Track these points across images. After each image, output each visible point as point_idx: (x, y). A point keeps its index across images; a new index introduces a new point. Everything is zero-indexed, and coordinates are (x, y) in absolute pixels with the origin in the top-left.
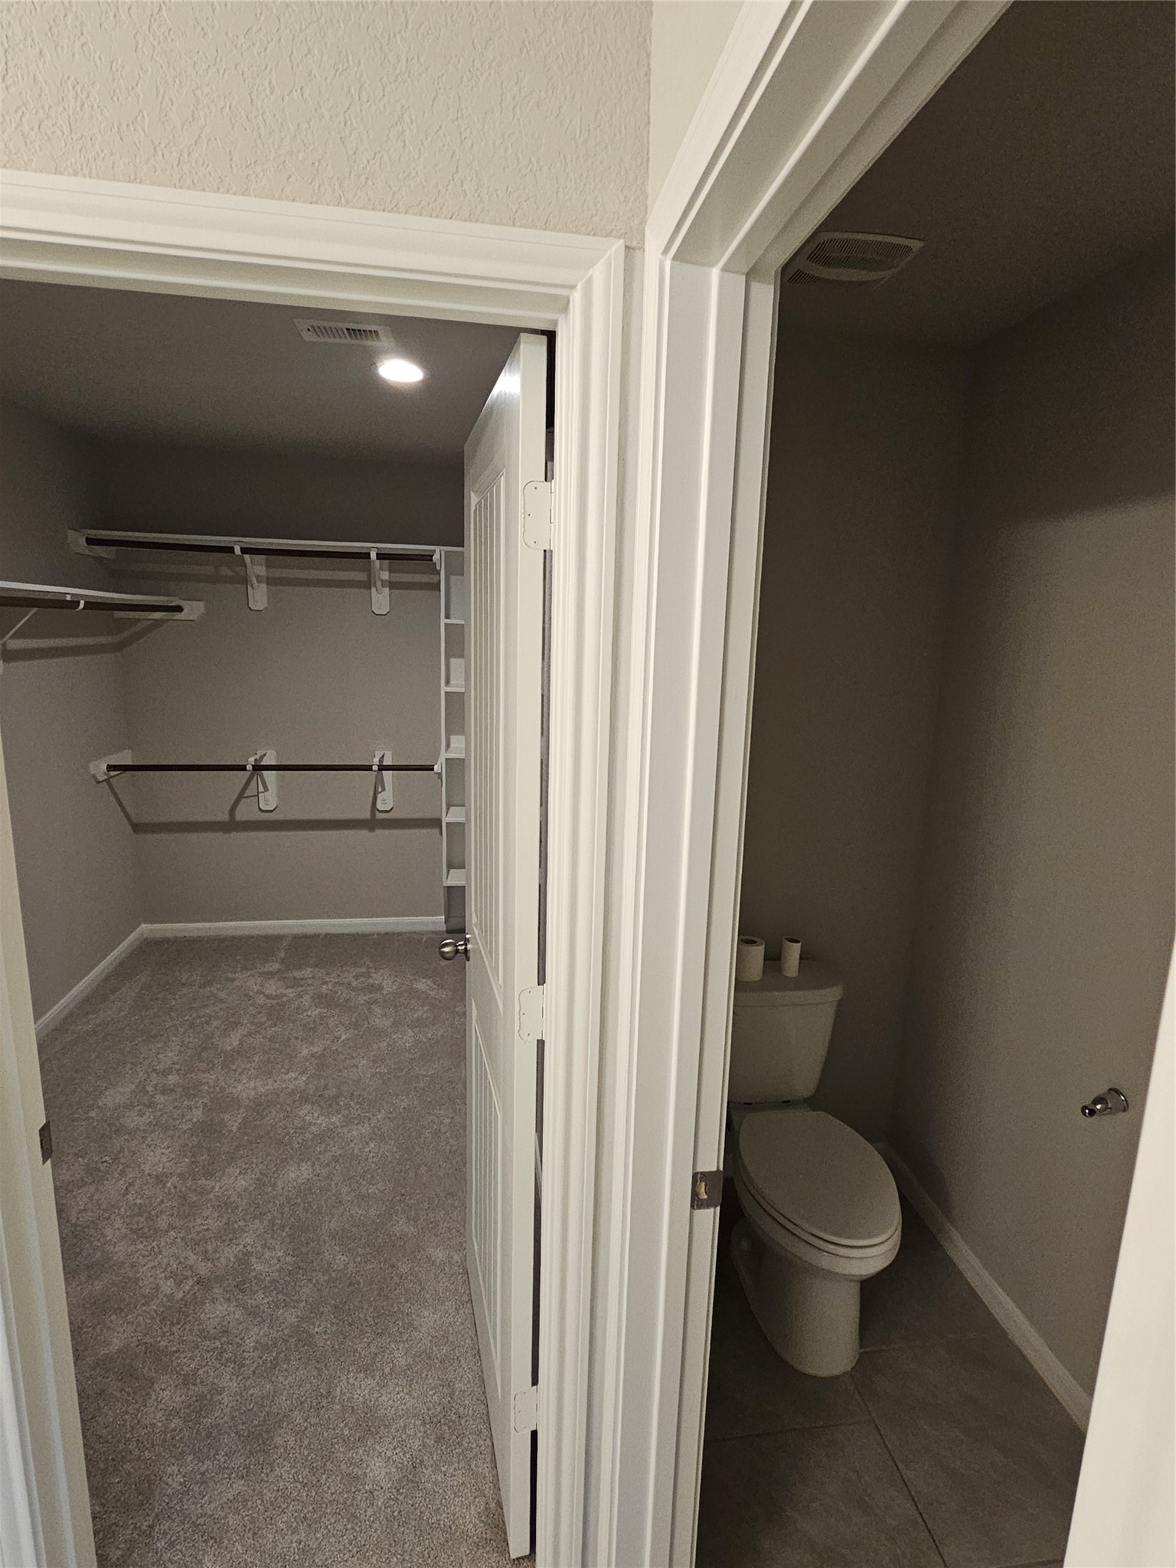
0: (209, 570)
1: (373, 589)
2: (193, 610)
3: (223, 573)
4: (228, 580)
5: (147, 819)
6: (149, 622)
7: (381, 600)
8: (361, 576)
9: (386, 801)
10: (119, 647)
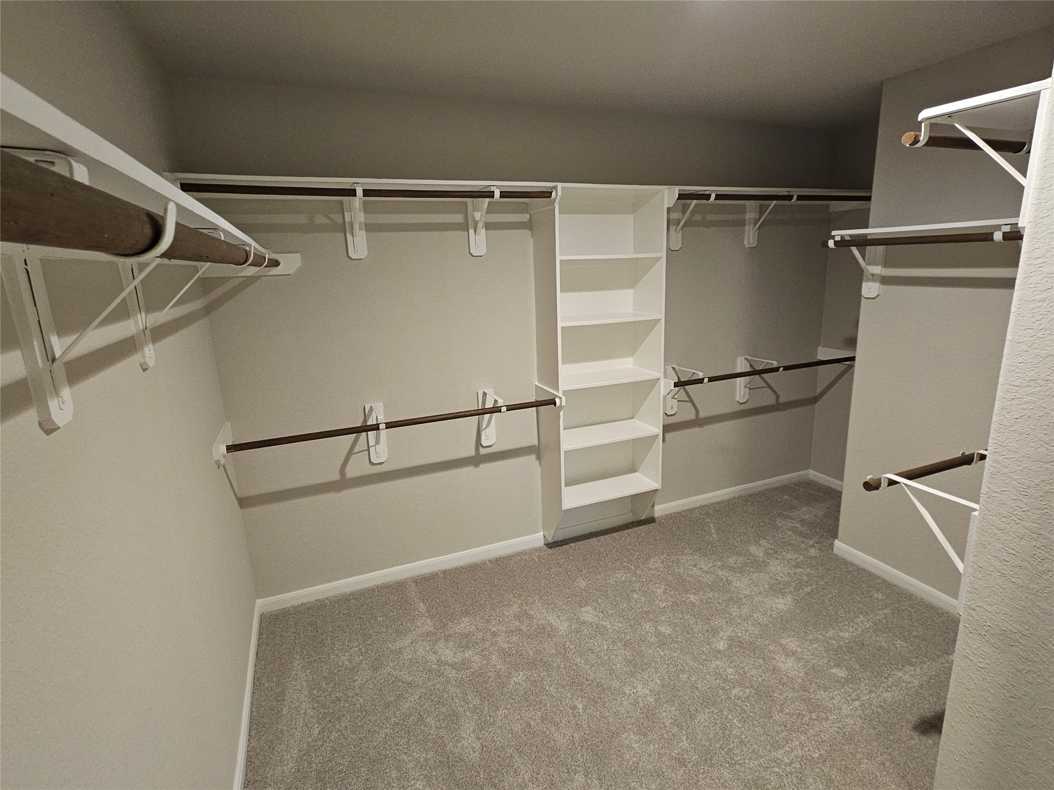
0: (302, 219)
1: (471, 231)
2: (290, 263)
3: (318, 222)
4: (323, 229)
5: (252, 491)
6: (241, 280)
7: (479, 241)
8: (458, 218)
9: (490, 437)
10: (209, 310)
